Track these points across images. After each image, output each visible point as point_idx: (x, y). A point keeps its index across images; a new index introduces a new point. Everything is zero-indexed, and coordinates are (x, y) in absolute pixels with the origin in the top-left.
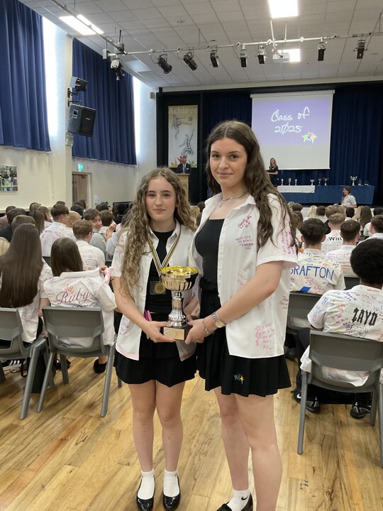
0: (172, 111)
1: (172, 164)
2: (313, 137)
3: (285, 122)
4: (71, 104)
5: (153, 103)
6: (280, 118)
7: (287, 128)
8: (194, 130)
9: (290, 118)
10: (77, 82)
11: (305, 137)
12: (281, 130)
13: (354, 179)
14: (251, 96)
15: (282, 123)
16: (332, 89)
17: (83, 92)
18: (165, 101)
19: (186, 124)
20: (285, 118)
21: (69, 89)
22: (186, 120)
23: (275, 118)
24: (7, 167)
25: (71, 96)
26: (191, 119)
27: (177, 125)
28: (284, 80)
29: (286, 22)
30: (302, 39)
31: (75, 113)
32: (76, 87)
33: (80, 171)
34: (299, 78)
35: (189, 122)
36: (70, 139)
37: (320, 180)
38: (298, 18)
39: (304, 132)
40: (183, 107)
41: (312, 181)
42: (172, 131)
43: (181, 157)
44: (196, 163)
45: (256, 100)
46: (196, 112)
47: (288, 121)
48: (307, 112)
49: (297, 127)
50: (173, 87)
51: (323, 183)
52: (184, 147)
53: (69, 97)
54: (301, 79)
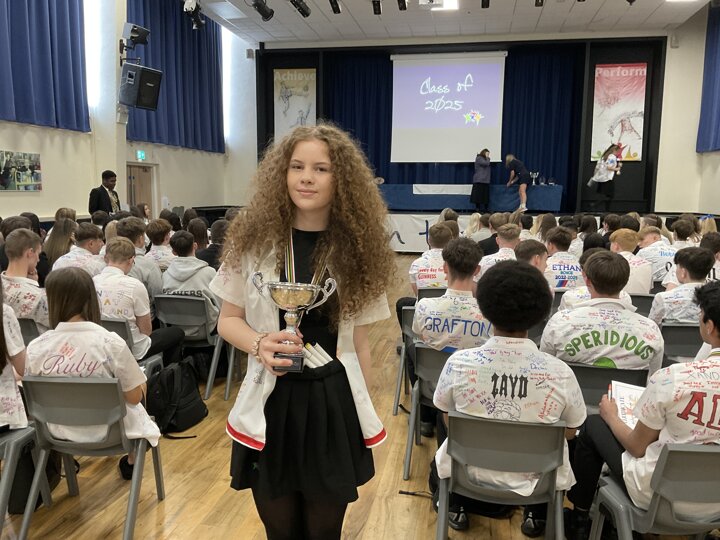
0: (279, 76)
2: (479, 117)
3: (439, 96)
4: (124, 62)
5: (251, 65)
6: (433, 90)
7: (442, 103)
8: (310, 105)
9: (446, 90)
10: (133, 31)
11: (468, 117)
12: (433, 106)
13: (535, 176)
14: (392, 57)
15: (434, 96)
16: (503, 50)
17: (142, 46)
18: (268, 62)
19: (300, 95)
20: (439, 90)
21: (121, 41)
22: (300, 90)
23: (425, 89)
24: (25, 155)
25: (125, 52)
26: (306, 88)
27: (287, 97)
28: (437, 36)
31: (131, 76)
32: (132, 37)
33: (140, 160)
34: (458, 33)
35: (304, 93)
36: (123, 114)
39: (465, 110)
40: (295, 71)
42: (279, 106)
45: (399, 63)
46: (314, 79)
47: (442, 93)
48: (469, 82)
49: (456, 102)
50: (279, 42)
53: (121, 52)
54: (460, 35)
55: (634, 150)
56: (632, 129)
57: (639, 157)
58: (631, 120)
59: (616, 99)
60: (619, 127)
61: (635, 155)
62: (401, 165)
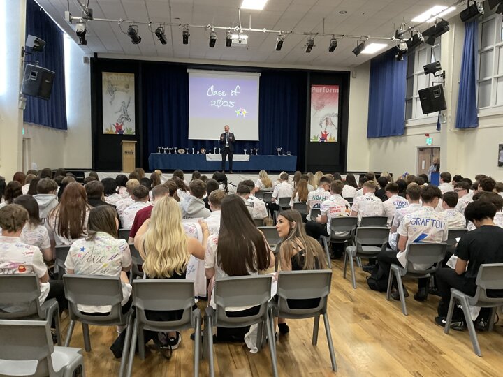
0: (106, 77)
1: (107, 130)
2: (244, 112)
3: (220, 98)
4: (24, 63)
5: (87, 67)
6: (215, 93)
7: (221, 103)
8: (130, 98)
9: (224, 94)
10: (36, 42)
11: (238, 112)
12: (215, 104)
13: (279, 150)
14: (188, 71)
15: (217, 98)
16: (259, 72)
17: (40, 53)
18: (99, 67)
19: (123, 91)
20: (220, 94)
22: (123, 87)
23: (210, 93)
26: (127, 87)
27: (112, 92)
29: (250, 13)
30: (264, 30)
31: (33, 74)
32: (35, 46)
35: (126, 89)
36: (23, 101)
37: (252, 150)
38: (262, 11)
39: (237, 107)
40: (119, 74)
41: (245, 151)
42: (106, 98)
43: (117, 124)
44: (134, 130)
45: (192, 74)
46: (133, 81)
47: (222, 96)
48: (238, 90)
49: (230, 102)
50: (110, 53)
51: (254, 153)
52: (120, 114)
53: (23, 56)
55: (333, 136)
56: (332, 124)
57: (336, 140)
58: (332, 118)
59: (323, 106)
60: (325, 122)
61: (334, 138)
62: (195, 141)
